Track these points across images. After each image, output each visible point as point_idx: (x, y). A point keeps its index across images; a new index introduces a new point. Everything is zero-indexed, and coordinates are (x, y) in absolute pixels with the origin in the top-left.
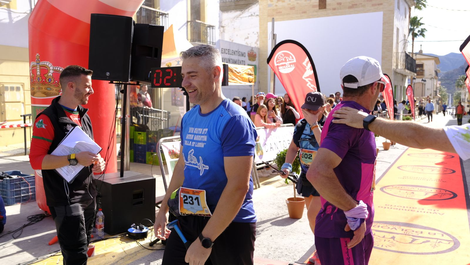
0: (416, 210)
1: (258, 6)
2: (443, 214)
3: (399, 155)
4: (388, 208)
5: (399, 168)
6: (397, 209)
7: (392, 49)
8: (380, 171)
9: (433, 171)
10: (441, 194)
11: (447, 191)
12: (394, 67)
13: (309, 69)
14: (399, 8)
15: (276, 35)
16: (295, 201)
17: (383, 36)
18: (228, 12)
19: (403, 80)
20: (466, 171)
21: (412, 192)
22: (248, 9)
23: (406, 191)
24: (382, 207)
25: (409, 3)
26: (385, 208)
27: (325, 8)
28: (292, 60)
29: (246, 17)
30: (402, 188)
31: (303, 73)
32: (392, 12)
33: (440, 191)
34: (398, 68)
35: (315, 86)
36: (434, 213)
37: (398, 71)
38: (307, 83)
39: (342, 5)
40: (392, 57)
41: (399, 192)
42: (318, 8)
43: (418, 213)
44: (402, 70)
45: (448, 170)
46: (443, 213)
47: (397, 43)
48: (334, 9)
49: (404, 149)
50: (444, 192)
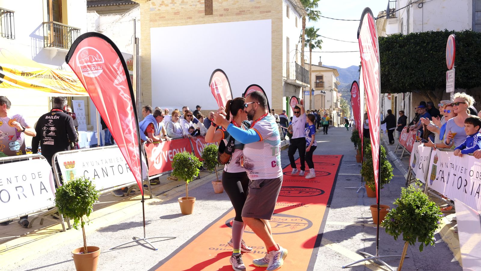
1: (139, 9)
7: (282, 59)
9: (300, 192)
10: (295, 224)
11: (303, 220)
12: (284, 77)
14: (288, 15)
15: (138, 38)
17: (273, 46)
18: (106, 15)
20: (336, 190)
22: (128, 13)
25: (301, 13)
27: (212, 14)
28: (99, 60)
29: (126, 22)
32: (281, 19)
33: (296, 220)
34: (289, 79)
35: (128, 95)
37: (289, 81)
39: (229, 11)
40: (282, 67)
42: (204, 14)
44: (293, 81)
47: (288, 53)
48: (221, 15)
50: (299, 221)
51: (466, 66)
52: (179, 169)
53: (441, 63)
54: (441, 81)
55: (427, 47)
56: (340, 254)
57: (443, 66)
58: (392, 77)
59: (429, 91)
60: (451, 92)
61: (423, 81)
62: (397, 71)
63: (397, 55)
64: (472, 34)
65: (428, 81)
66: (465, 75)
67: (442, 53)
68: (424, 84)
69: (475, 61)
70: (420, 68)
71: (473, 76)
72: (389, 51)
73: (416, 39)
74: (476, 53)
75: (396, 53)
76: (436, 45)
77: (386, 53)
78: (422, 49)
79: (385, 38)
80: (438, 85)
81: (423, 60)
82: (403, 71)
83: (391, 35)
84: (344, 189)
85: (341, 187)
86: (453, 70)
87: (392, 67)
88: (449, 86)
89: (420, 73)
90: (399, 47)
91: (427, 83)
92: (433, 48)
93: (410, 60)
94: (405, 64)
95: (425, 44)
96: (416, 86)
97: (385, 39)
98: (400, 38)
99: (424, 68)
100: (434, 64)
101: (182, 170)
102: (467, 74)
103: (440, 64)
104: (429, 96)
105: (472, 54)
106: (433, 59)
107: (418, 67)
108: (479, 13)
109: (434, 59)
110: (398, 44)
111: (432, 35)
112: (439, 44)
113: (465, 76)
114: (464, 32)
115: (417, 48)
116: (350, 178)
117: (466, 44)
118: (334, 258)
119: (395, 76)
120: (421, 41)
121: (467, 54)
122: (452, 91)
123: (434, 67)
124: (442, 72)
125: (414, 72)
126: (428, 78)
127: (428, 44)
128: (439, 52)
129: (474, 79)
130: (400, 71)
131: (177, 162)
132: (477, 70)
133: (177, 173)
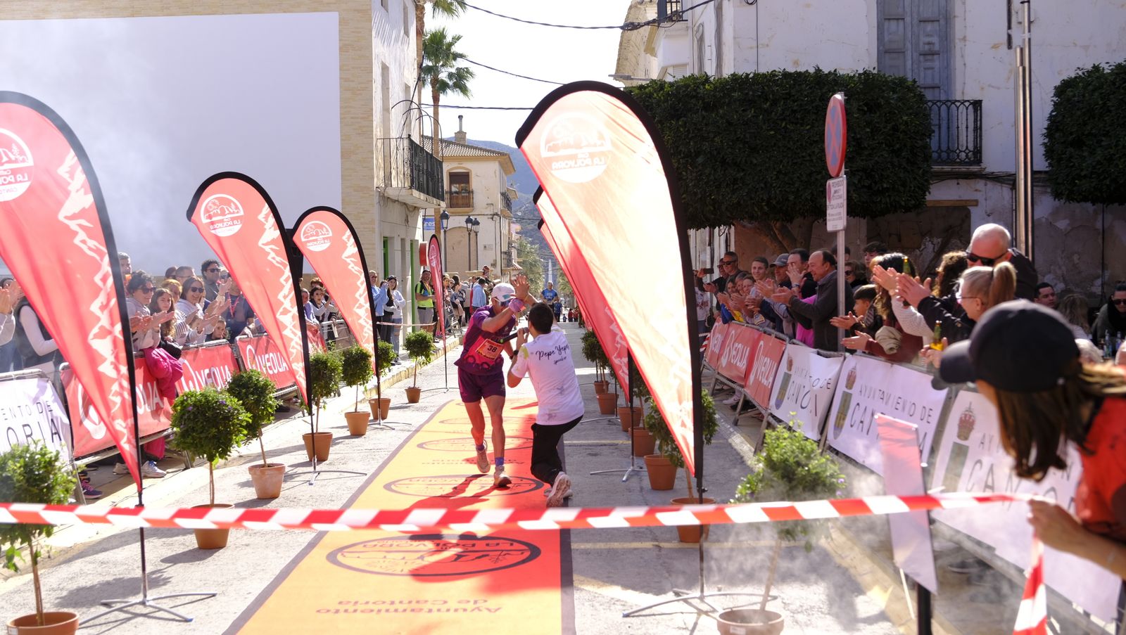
0: (426, 607)
2: (499, 609)
3: (393, 449)
4: (346, 611)
5: (388, 487)
6: (372, 611)
7: (372, 126)
8: (331, 500)
10: (499, 553)
11: (515, 544)
12: (378, 181)
13: (78, 191)
16: (42, 624)
17: (343, 89)
19: (407, 221)
21: (419, 555)
23: (402, 555)
24: (328, 611)
26: (337, 611)
28: (21, 158)
30: (391, 545)
31: (60, 204)
32: (366, 15)
33: (498, 544)
34: (391, 185)
35: (100, 243)
36: (473, 610)
37: (391, 193)
38: (75, 233)
40: (372, 152)
41: (382, 560)
43: (429, 615)
44: (404, 193)
45: (524, 480)
46: (497, 607)
47: (386, 109)
49: (409, 431)
50: (506, 546)
51: (867, 161)
52: (193, 429)
53: (808, 152)
54: (809, 198)
55: (773, 111)
56: (623, 601)
57: (812, 161)
58: (688, 186)
59: (778, 225)
60: (839, 231)
61: (765, 198)
62: (700, 170)
63: (698, 129)
64: (878, 79)
65: (775, 199)
66: (866, 184)
67: (808, 127)
68: (768, 204)
69: (887, 148)
70: (756, 164)
71: (882, 186)
72: (678, 120)
73: (746, 91)
74: (889, 126)
75: (695, 124)
76: (795, 108)
77: (671, 124)
78: (761, 117)
79: (666, 86)
80: (800, 209)
81: (764, 143)
82: (715, 170)
83: (684, 76)
84: (590, 476)
85: (580, 471)
86: (841, 179)
87: (687, 161)
88: (832, 215)
89: (757, 177)
90: (707, 107)
91: (774, 203)
92: (787, 113)
93: (731, 143)
94: (719, 153)
95: (768, 104)
96: (747, 210)
97: (667, 89)
98: (707, 87)
99: (767, 165)
100: (789, 155)
101: (201, 432)
102: (869, 182)
103: (804, 154)
104: (778, 236)
105: (880, 130)
106: (789, 142)
107: (751, 162)
108: (893, 23)
109: (791, 143)
110: (700, 102)
111: (784, 81)
112: (801, 104)
113: (864, 186)
114: (859, 74)
115: (749, 111)
116: (597, 450)
117: (866, 104)
118: (612, 607)
119: (694, 185)
120: (759, 96)
121: (868, 130)
122: (842, 228)
123: (790, 163)
124: (810, 175)
125: (742, 174)
126: (778, 192)
127: (775, 103)
128: (802, 126)
129: (887, 194)
130: (707, 171)
131: (189, 412)
132: (892, 172)
133: (189, 440)
